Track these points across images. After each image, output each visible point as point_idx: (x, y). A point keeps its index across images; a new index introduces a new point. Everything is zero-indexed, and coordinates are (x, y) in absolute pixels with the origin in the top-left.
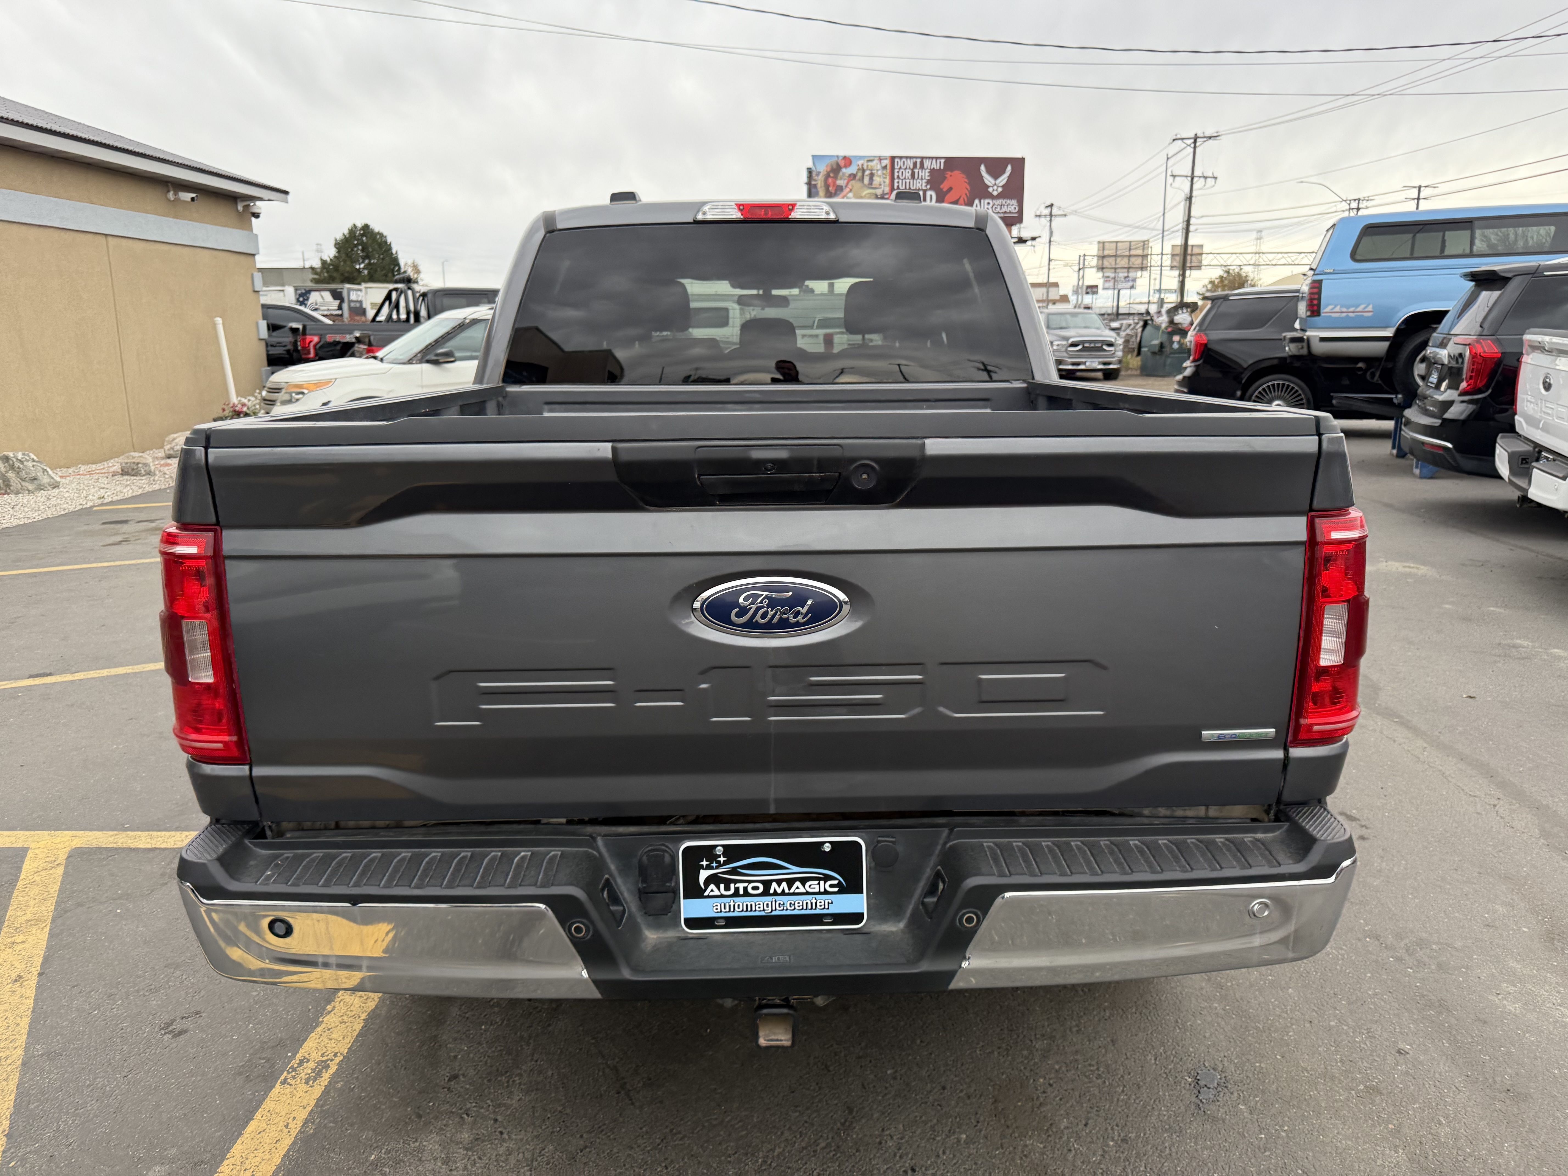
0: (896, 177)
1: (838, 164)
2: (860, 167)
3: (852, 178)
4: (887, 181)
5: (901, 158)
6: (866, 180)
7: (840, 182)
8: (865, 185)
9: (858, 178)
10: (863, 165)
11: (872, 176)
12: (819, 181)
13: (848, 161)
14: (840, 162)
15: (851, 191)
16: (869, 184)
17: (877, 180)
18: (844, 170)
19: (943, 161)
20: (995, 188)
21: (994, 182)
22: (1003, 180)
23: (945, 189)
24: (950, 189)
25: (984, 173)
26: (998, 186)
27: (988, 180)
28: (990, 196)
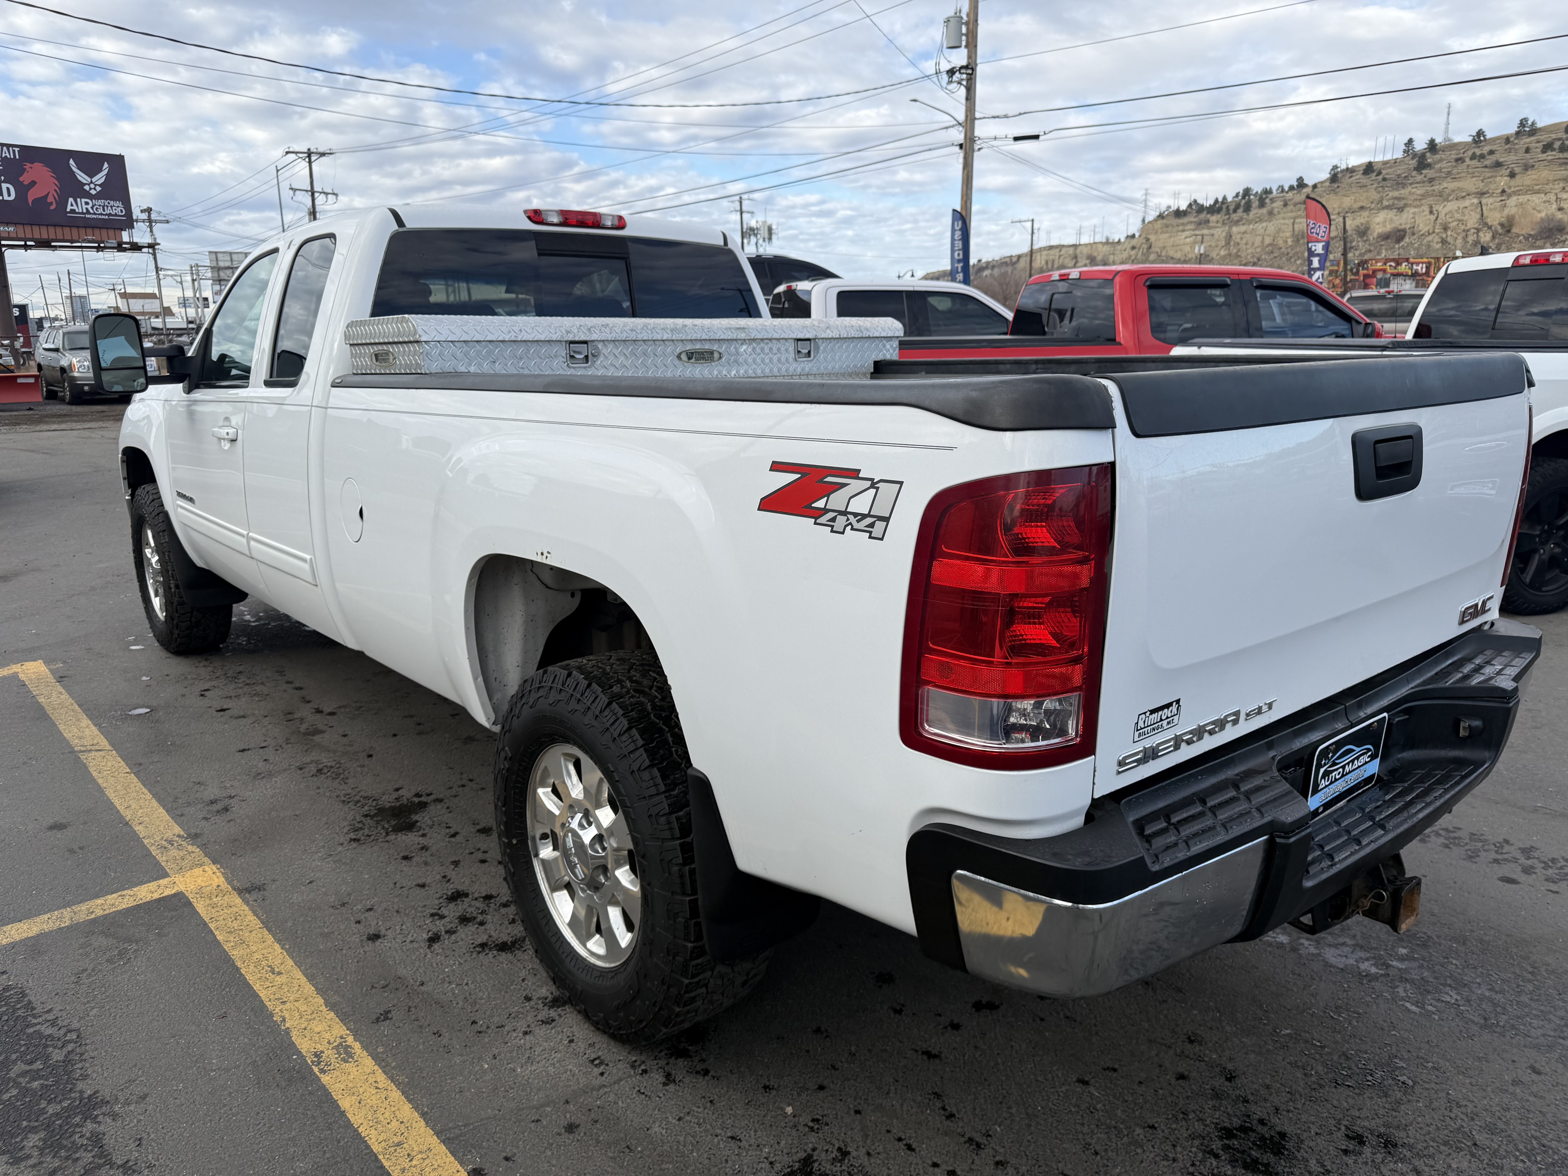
19: (17, 149)
20: (92, 186)
21: (89, 180)
22: (100, 178)
23: (26, 183)
24: (33, 183)
25: (75, 169)
26: (96, 185)
27: (82, 177)
28: (87, 195)
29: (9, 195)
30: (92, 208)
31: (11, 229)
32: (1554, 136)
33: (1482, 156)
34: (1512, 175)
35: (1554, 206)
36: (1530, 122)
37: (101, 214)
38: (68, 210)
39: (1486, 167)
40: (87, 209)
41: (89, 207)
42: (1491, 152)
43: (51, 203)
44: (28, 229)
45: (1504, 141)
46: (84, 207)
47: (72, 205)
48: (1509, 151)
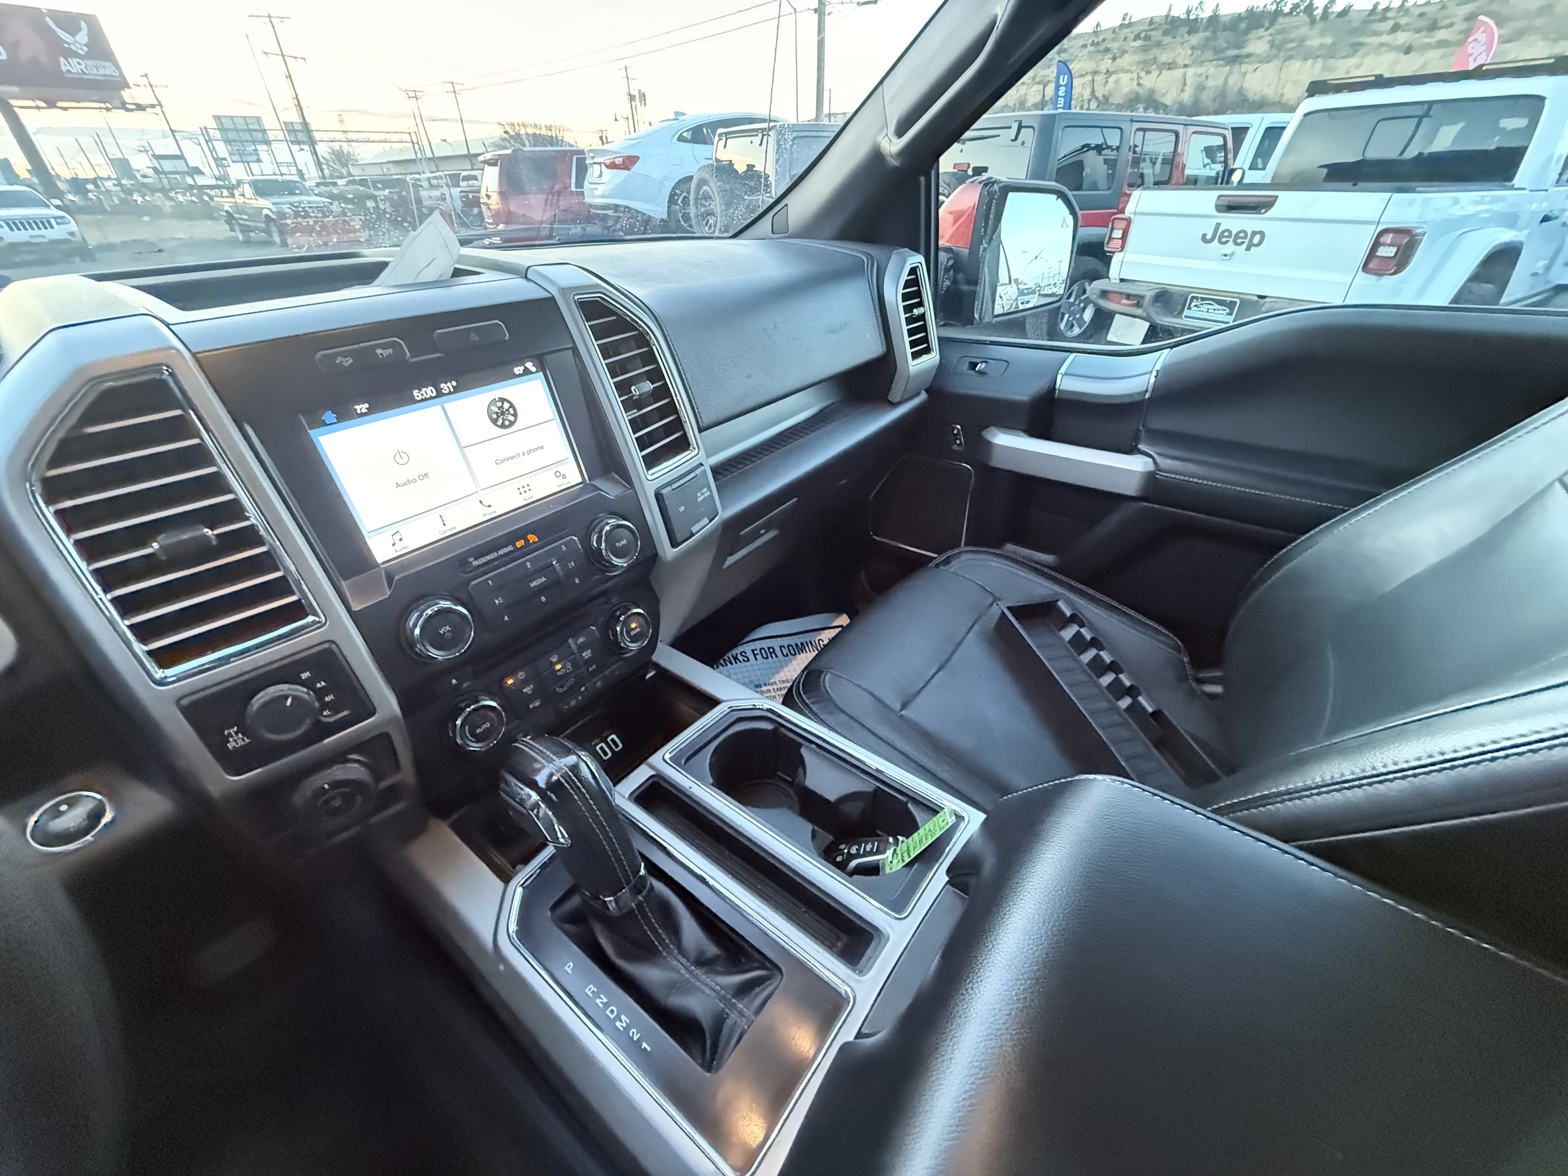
20: (78, 45)
21: (72, 38)
23: (12, 42)
24: (19, 41)
25: (55, 28)
26: (81, 45)
27: (64, 35)
28: (76, 55)
30: (86, 68)
31: (15, 89)
32: (1142, 28)
33: (1098, 44)
34: (1114, 59)
35: (1136, 82)
36: (1128, 17)
37: (97, 75)
38: (63, 70)
39: (1099, 52)
40: (81, 69)
41: (82, 67)
42: (1104, 40)
43: (44, 64)
44: (32, 88)
45: (1111, 31)
46: (78, 67)
47: (65, 65)
48: (1114, 40)
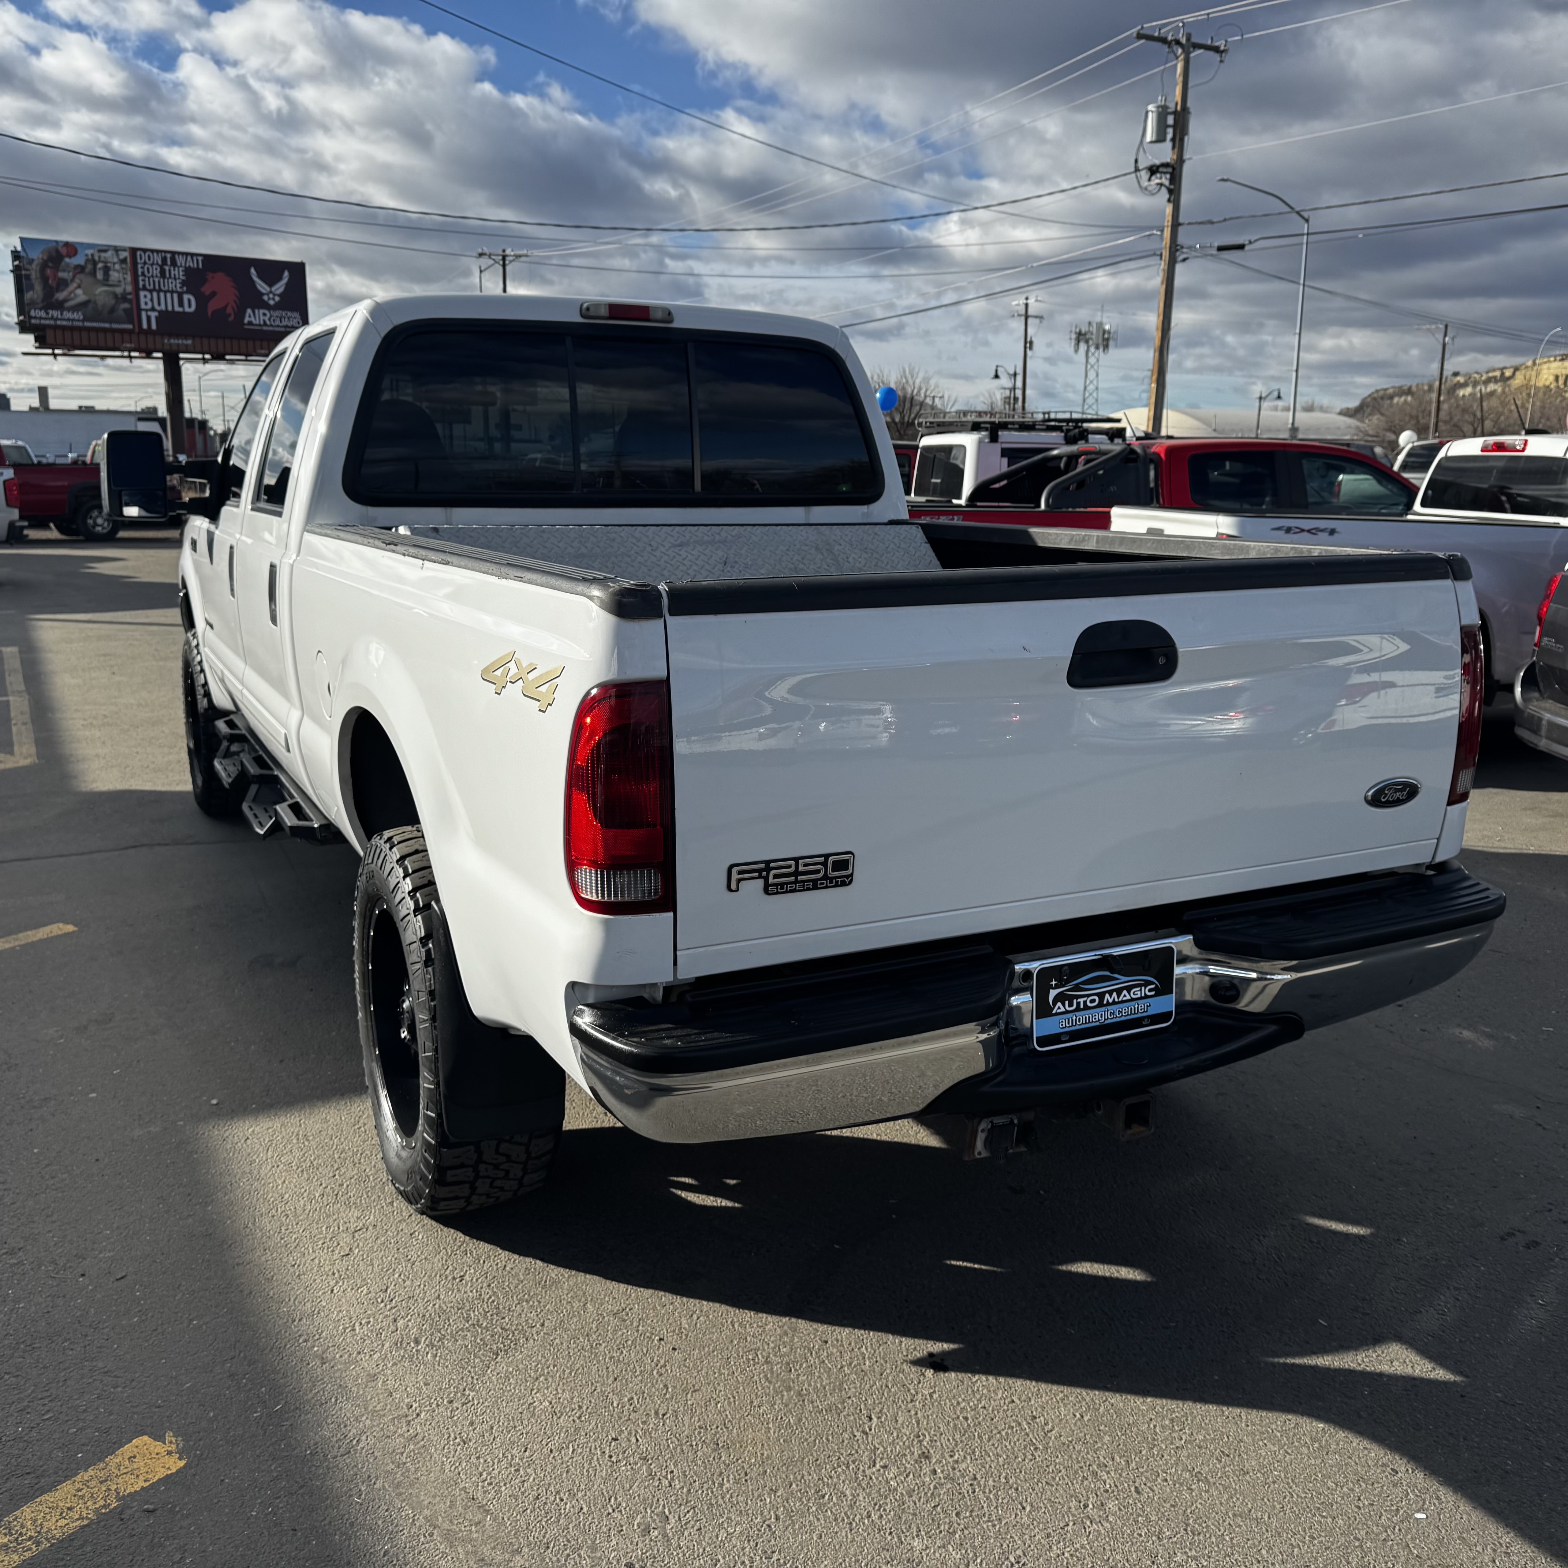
0: (140, 273)
1: (57, 251)
2: (90, 257)
3: (79, 270)
4: (129, 278)
5: (145, 250)
6: (100, 275)
7: (61, 275)
8: (98, 281)
9: (87, 270)
10: (92, 255)
11: (106, 270)
12: (34, 272)
13: (72, 249)
14: (60, 248)
15: (79, 287)
16: (104, 280)
17: (114, 276)
18: (67, 260)
19: (200, 259)
20: (271, 296)
21: (268, 289)
22: (280, 287)
23: (207, 293)
24: (214, 294)
25: (255, 278)
26: (274, 295)
27: (262, 286)
28: (266, 306)
29: (190, 306)
30: (269, 319)
31: (189, 342)
37: (278, 326)
38: (246, 321)
40: (264, 321)
41: (266, 319)
43: (230, 315)
44: (205, 341)
46: (262, 318)
47: (250, 316)
